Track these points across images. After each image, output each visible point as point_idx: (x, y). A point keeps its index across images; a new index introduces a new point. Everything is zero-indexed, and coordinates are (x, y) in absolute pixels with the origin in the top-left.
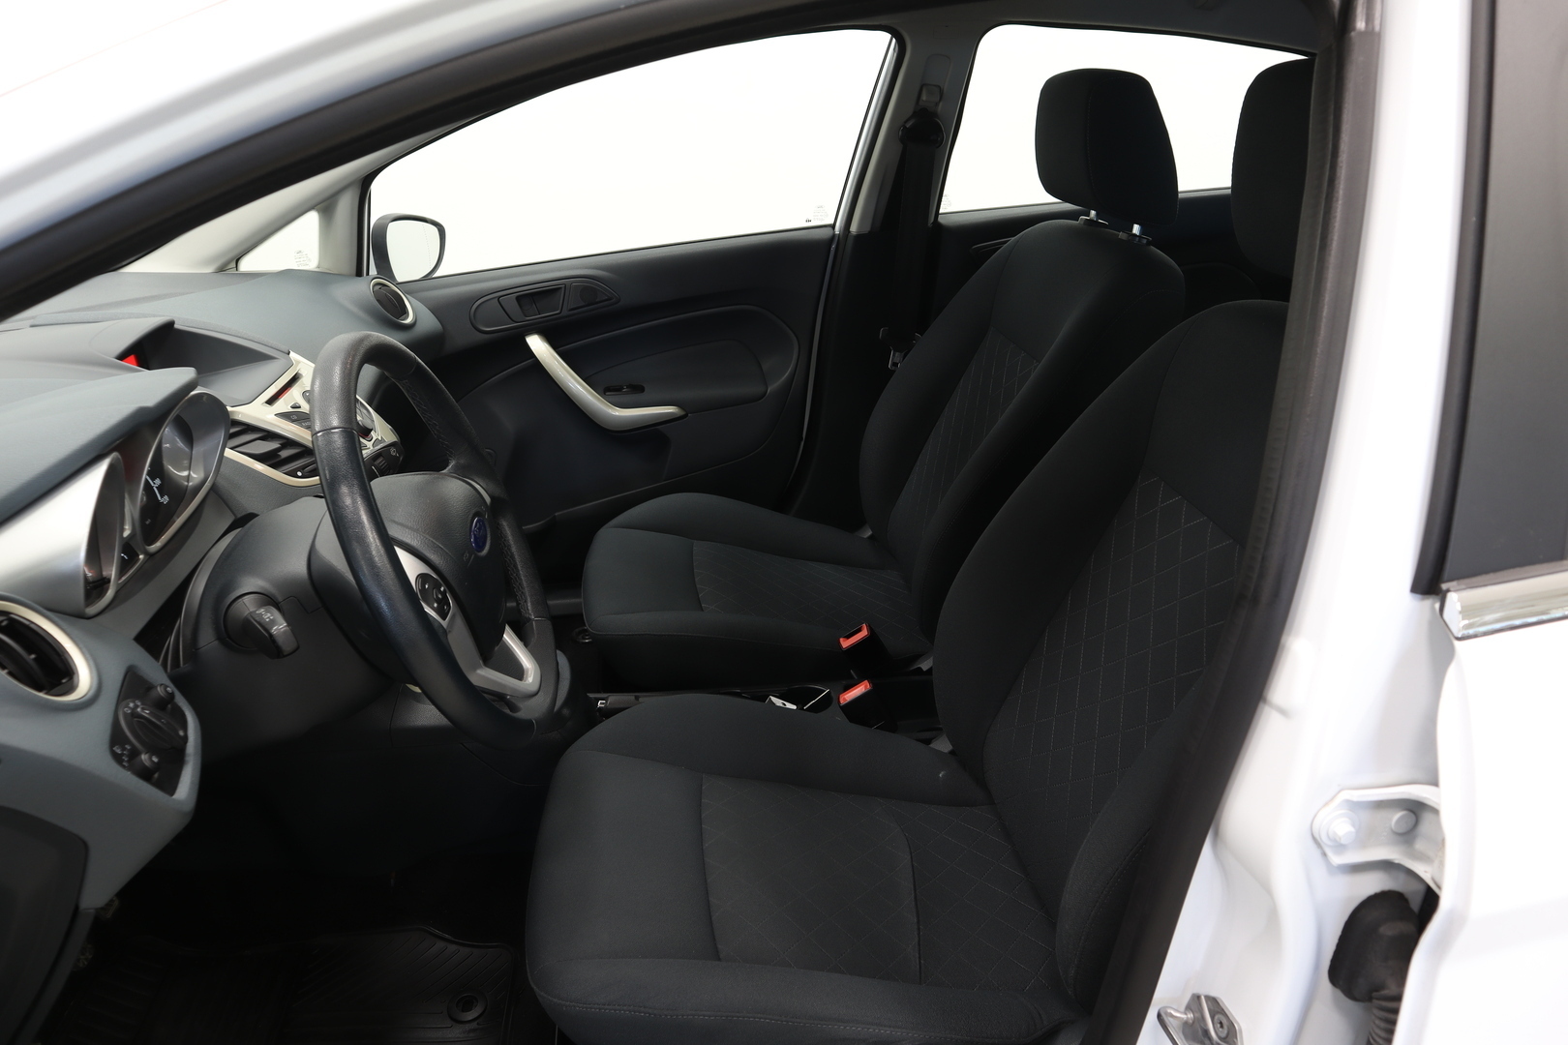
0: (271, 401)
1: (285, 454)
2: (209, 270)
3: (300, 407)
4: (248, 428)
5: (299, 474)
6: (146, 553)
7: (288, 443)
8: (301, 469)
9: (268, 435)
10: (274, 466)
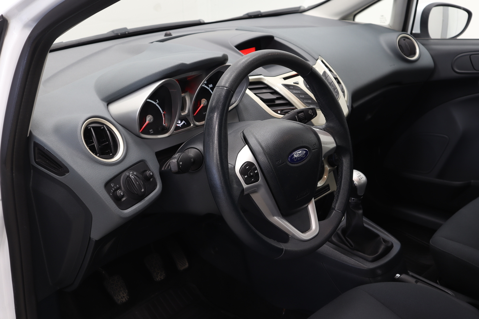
0: (285, 79)
1: (278, 102)
2: (337, 18)
3: (298, 84)
4: (268, 87)
5: (279, 112)
6: (194, 124)
7: (282, 98)
8: (282, 111)
9: (275, 92)
10: (269, 106)
